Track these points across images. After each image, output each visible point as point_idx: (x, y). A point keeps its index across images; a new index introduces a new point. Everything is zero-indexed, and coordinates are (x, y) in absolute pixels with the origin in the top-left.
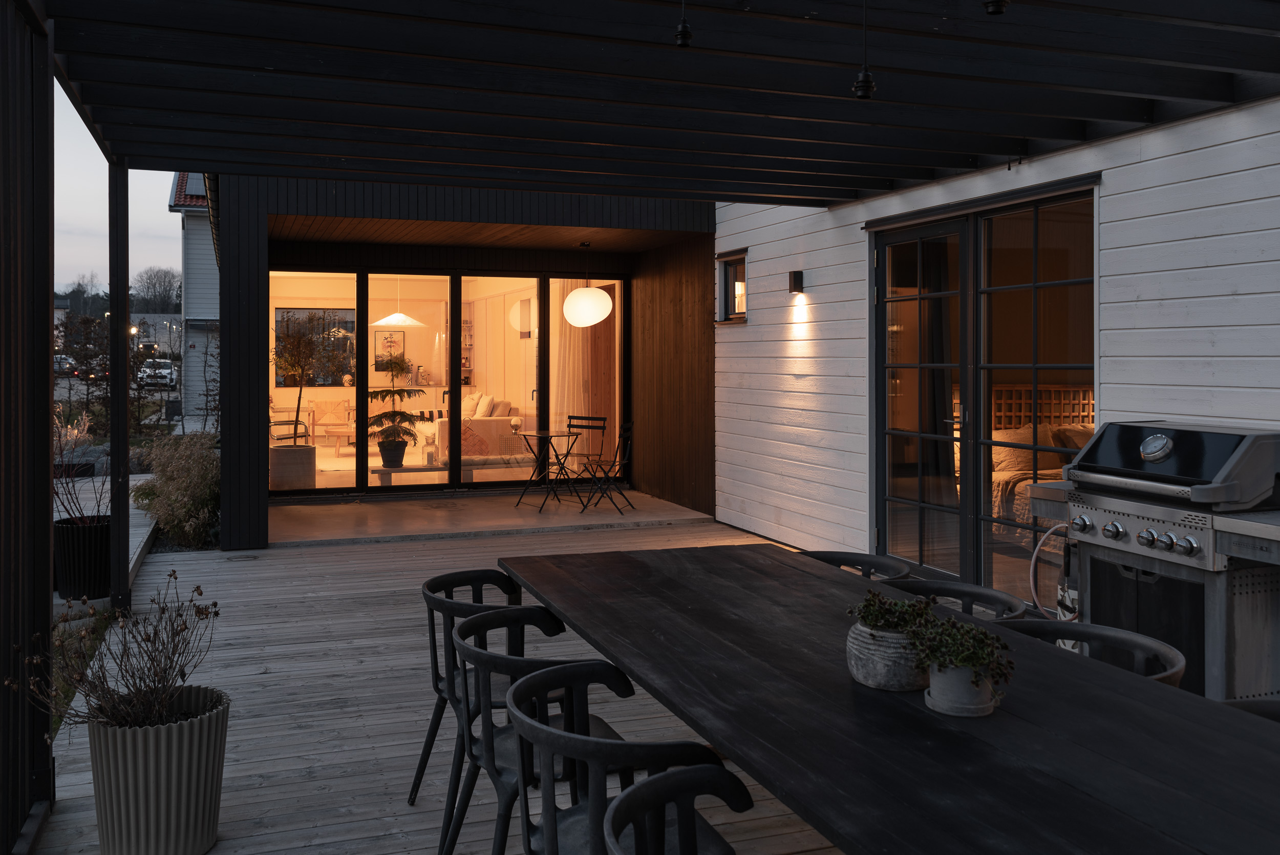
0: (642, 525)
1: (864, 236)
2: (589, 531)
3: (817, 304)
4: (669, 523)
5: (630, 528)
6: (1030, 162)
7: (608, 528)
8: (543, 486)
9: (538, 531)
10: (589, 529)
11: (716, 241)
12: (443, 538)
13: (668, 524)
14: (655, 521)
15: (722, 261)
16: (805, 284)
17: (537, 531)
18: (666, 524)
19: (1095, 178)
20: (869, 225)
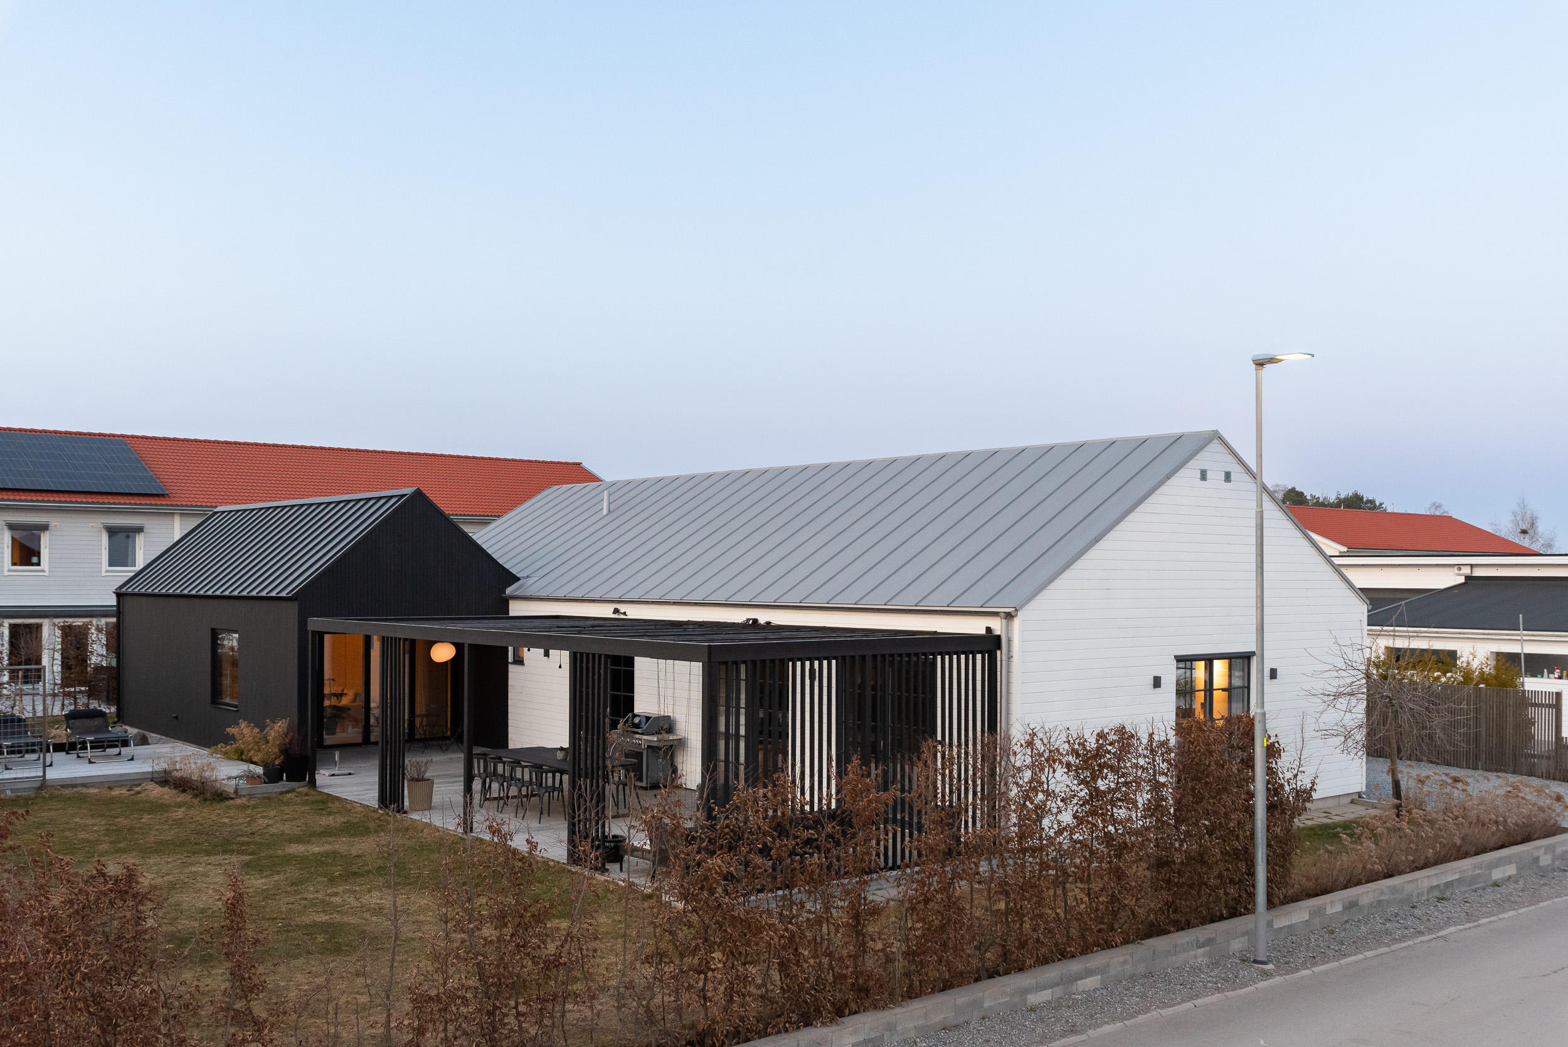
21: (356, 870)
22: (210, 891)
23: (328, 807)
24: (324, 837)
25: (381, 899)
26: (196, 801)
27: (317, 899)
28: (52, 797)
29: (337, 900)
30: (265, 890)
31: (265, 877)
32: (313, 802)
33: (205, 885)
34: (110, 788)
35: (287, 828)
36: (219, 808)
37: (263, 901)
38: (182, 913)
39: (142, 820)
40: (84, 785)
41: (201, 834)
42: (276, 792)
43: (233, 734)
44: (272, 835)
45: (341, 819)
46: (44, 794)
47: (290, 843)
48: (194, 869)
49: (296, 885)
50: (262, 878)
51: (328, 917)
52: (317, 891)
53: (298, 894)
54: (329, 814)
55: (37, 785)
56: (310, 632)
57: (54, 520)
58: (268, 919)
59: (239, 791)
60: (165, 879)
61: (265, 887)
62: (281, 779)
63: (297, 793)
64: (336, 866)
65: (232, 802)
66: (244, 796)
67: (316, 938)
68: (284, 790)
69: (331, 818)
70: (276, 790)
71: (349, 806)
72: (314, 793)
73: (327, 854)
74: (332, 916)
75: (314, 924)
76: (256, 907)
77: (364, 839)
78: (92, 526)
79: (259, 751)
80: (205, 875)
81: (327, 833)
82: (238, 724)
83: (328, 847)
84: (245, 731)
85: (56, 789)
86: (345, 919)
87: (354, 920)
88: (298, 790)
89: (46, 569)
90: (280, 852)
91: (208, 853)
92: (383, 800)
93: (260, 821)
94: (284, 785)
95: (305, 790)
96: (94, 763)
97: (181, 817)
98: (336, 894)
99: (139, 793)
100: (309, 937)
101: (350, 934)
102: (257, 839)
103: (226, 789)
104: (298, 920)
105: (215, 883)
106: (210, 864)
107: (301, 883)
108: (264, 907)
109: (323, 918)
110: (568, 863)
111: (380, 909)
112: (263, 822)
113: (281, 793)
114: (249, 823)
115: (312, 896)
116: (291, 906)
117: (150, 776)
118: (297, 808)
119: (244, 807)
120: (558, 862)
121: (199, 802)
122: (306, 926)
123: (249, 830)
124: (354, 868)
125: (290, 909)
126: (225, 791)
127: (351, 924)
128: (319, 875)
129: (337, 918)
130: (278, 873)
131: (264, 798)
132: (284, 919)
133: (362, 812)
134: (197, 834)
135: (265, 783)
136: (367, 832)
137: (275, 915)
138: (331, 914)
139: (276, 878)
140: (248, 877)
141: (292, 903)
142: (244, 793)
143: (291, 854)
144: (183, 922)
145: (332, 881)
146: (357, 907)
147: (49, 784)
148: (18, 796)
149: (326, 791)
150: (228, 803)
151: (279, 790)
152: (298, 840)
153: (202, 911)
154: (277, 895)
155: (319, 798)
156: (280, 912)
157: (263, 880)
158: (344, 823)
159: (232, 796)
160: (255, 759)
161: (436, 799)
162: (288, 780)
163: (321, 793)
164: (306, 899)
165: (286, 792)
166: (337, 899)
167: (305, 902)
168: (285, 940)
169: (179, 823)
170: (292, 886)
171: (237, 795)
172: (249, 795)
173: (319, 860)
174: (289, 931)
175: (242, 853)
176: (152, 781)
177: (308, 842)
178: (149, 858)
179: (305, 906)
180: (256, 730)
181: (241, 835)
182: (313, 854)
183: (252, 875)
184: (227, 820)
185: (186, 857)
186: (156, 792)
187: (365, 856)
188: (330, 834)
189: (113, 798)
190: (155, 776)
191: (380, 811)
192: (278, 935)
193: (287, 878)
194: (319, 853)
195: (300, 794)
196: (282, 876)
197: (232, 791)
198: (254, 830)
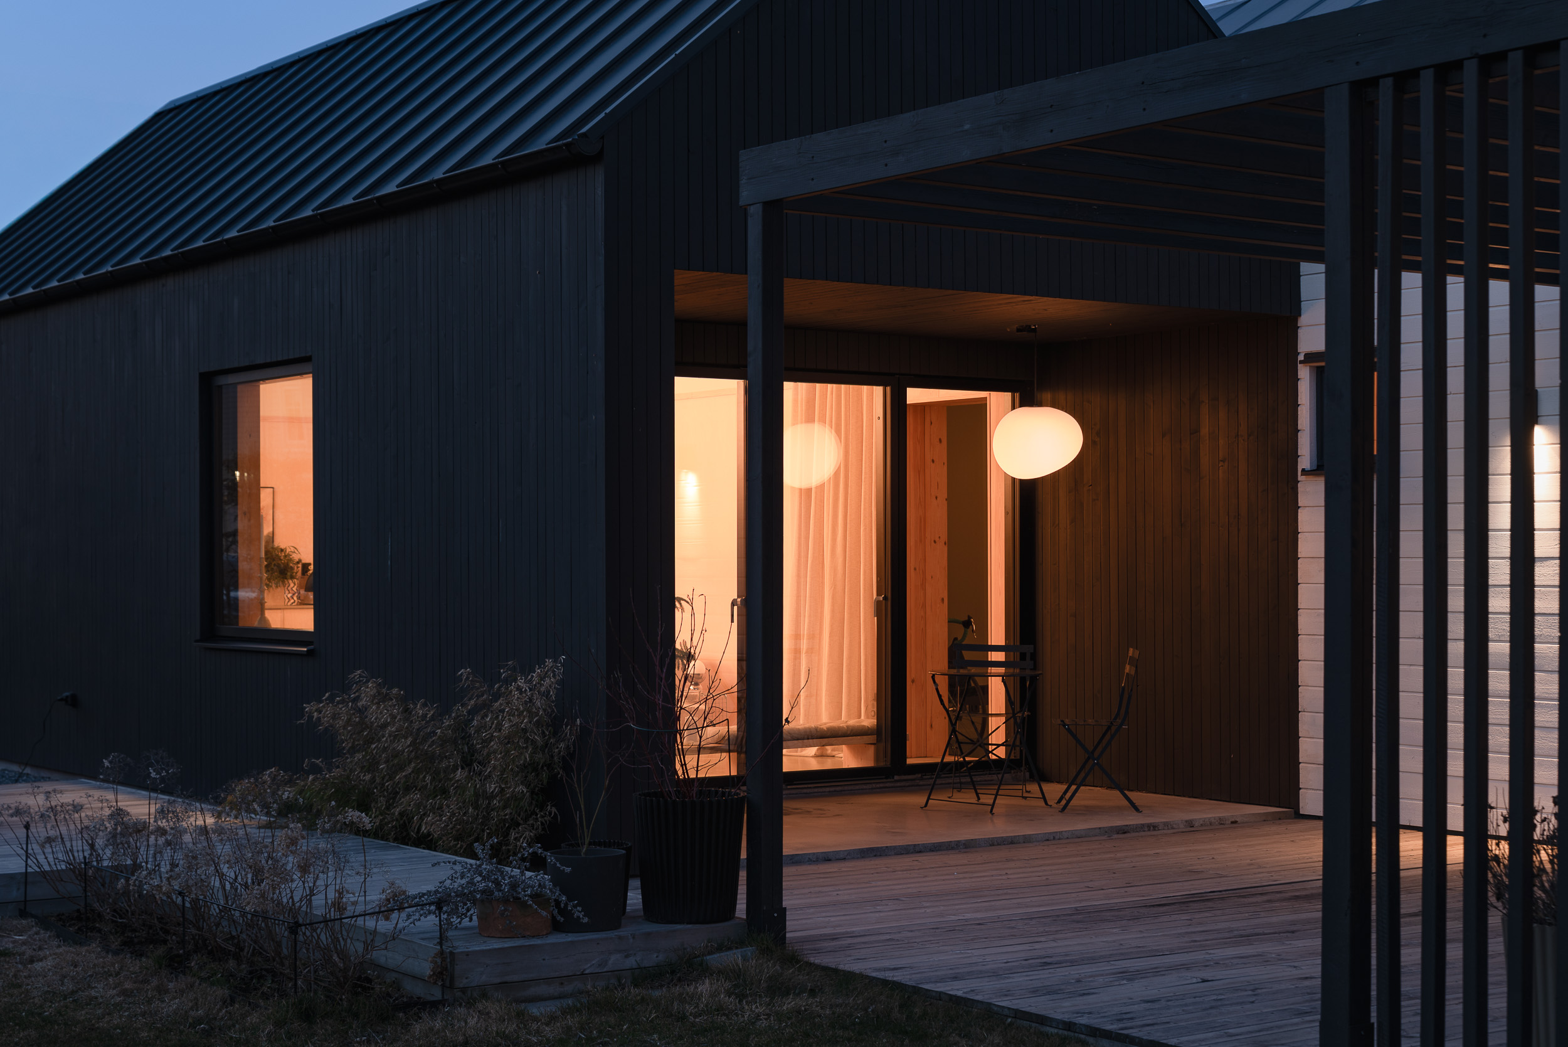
0: (1197, 824)
2: (1126, 835)
4: (1233, 820)
5: (1180, 830)
7: (1149, 830)
8: (896, 777)
9: (1054, 838)
10: (1125, 833)
11: (1299, 331)
12: (920, 852)
13: (1232, 823)
14: (1215, 818)
15: (1314, 366)
16: (1545, 409)
17: (1052, 838)
18: (1230, 822)
42: (618, 974)
56: (755, 210)
59: (457, 968)
68: (651, 960)
70: (615, 961)
84: (378, 714)
94: (648, 935)
103: (395, 960)
113: (646, 977)
142: (479, 976)
151: (631, 962)
159: (436, 994)
160: (430, 824)
171: (453, 988)
172: (503, 986)
176: (23, 914)
180: (424, 710)
197: (425, 968)
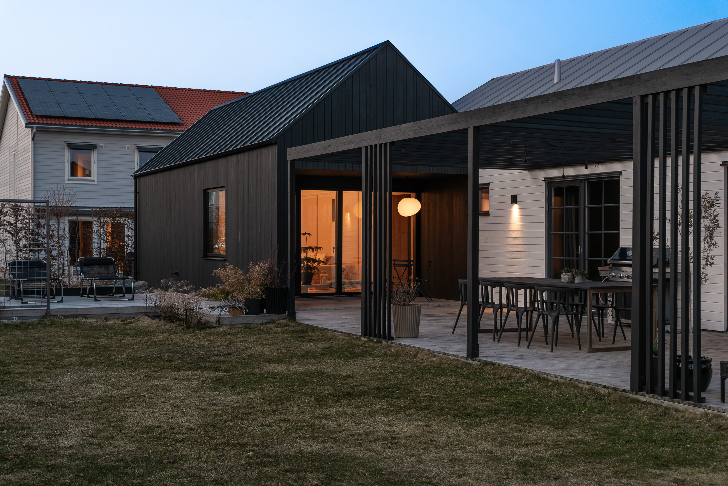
0: (441, 305)
1: (544, 183)
3: (522, 208)
4: (452, 304)
6: (602, 165)
7: (427, 306)
14: (447, 304)
16: (518, 200)
19: (620, 173)
20: (545, 179)
21: (349, 390)
22: (168, 407)
23: (308, 336)
24: (307, 359)
25: (390, 425)
26: (180, 329)
27: (303, 421)
28: (52, 324)
29: (330, 424)
30: (235, 408)
31: (239, 394)
32: (293, 332)
33: (163, 400)
34: (106, 319)
35: (266, 350)
36: (201, 334)
37: (231, 421)
38: (121, 431)
39: (123, 341)
40: (85, 316)
41: (177, 353)
42: (257, 324)
43: (220, 277)
44: (249, 356)
45: (322, 345)
46: (47, 322)
47: (269, 362)
48: (156, 383)
49: (276, 403)
50: (233, 394)
51: (320, 446)
52: (302, 412)
53: (277, 415)
54: (310, 340)
55: (42, 314)
56: (289, 162)
57: (100, 142)
58: (235, 445)
59: (221, 320)
60: (120, 392)
61: (236, 405)
62: (262, 312)
63: (278, 324)
64: (324, 385)
65: (213, 330)
66: (226, 325)
67: (305, 478)
68: (265, 321)
69: (312, 344)
70: (256, 321)
71: (329, 335)
72: (293, 324)
73: (312, 374)
74: (326, 445)
75: (302, 455)
76: (220, 428)
77: (352, 362)
78: (128, 147)
79: (243, 291)
80: (168, 389)
81: (308, 355)
82: (224, 267)
83: (311, 368)
84: (230, 273)
85: (59, 318)
86: (347, 450)
87: (359, 453)
88: (278, 322)
89: (95, 179)
90: (257, 371)
91: (178, 369)
92: (366, 331)
93: (239, 345)
94: (264, 317)
95: (285, 321)
96: (100, 301)
97: (161, 339)
98: (327, 417)
99: (131, 323)
100: (294, 476)
101: (358, 473)
102: (234, 358)
103: (208, 319)
104: (277, 447)
105: (176, 398)
106: (176, 379)
107: (282, 402)
108: (231, 428)
109: (315, 447)
110: (632, 390)
111: (394, 438)
112: (241, 345)
114: (228, 346)
115: (295, 418)
116: (267, 429)
117: (144, 311)
118: (277, 336)
119: (224, 334)
120: (615, 389)
121: (183, 329)
122: (289, 458)
123: (227, 351)
124: (346, 388)
125: (267, 432)
126: (208, 321)
127: (356, 458)
128: (303, 394)
129: (334, 448)
130: (254, 390)
131: (246, 328)
132: (257, 446)
133: (344, 339)
134: (172, 352)
135: (247, 313)
136: (353, 355)
137: (245, 441)
138: (324, 442)
139: (251, 395)
140: (218, 393)
141: (270, 425)
142: (225, 322)
143: (269, 372)
144: (116, 443)
145: (320, 401)
146: (360, 435)
147: (52, 313)
148: (22, 323)
149: (306, 323)
150: (209, 331)
151: (260, 321)
152: (279, 361)
153: (147, 430)
154: (250, 414)
155: (299, 328)
156: (253, 436)
157: (234, 397)
158: (326, 348)
159: (214, 325)
161: (422, 330)
162: (268, 313)
163: (300, 324)
164: (288, 421)
165: (266, 323)
166: (330, 422)
167: (286, 424)
168: (256, 479)
169: (158, 344)
170: (269, 404)
171: (219, 324)
172: (231, 324)
173: (302, 379)
174: (264, 465)
175: (217, 370)
176: (145, 315)
177: (289, 362)
178: (112, 371)
179: (287, 430)
180: (240, 272)
181: (217, 355)
182: (295, 373)
183: (221, 391)
184: (206, 343)
185: (153, 371)
186: (146, 322)
187: (356, 376)
188: (313, 357)
189: (107, 326)
190: (149, 310)
191: (363, 339)
192: (246, 470)
193: (264, 396)
194: (301, 373)
195: (280, 325)
196: (258, 394)
197: (215, 321)
198: (231, 351)
